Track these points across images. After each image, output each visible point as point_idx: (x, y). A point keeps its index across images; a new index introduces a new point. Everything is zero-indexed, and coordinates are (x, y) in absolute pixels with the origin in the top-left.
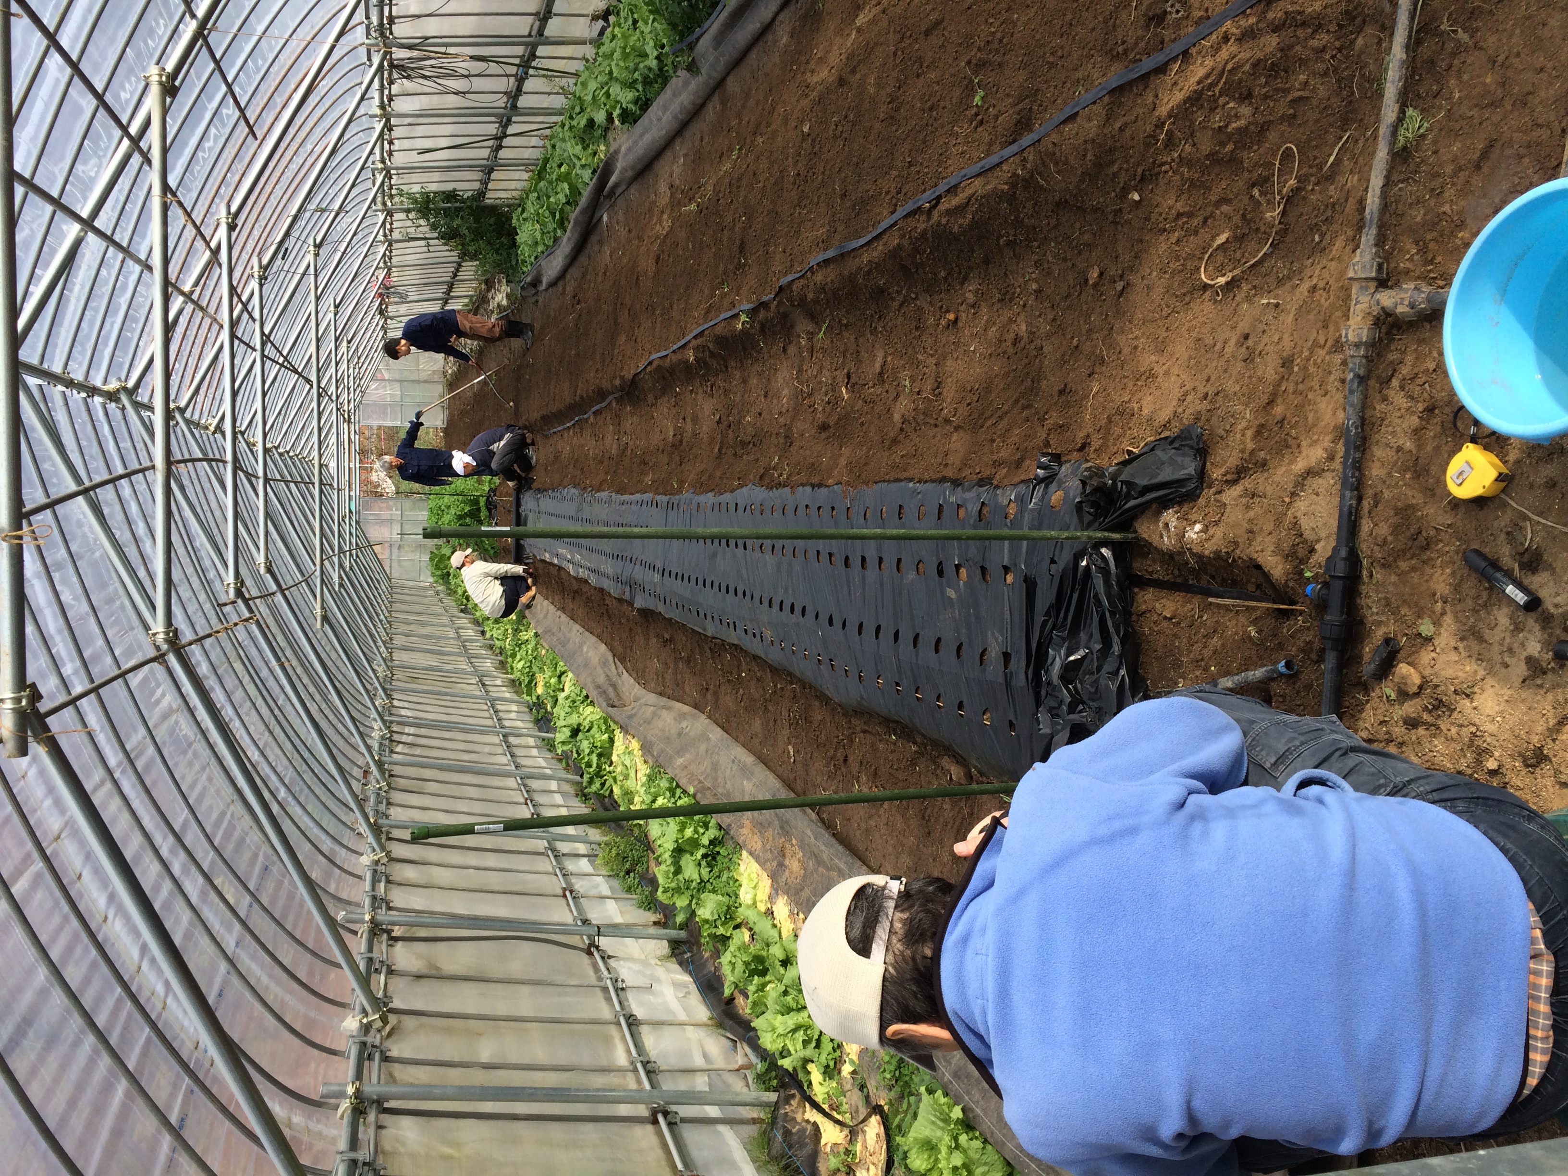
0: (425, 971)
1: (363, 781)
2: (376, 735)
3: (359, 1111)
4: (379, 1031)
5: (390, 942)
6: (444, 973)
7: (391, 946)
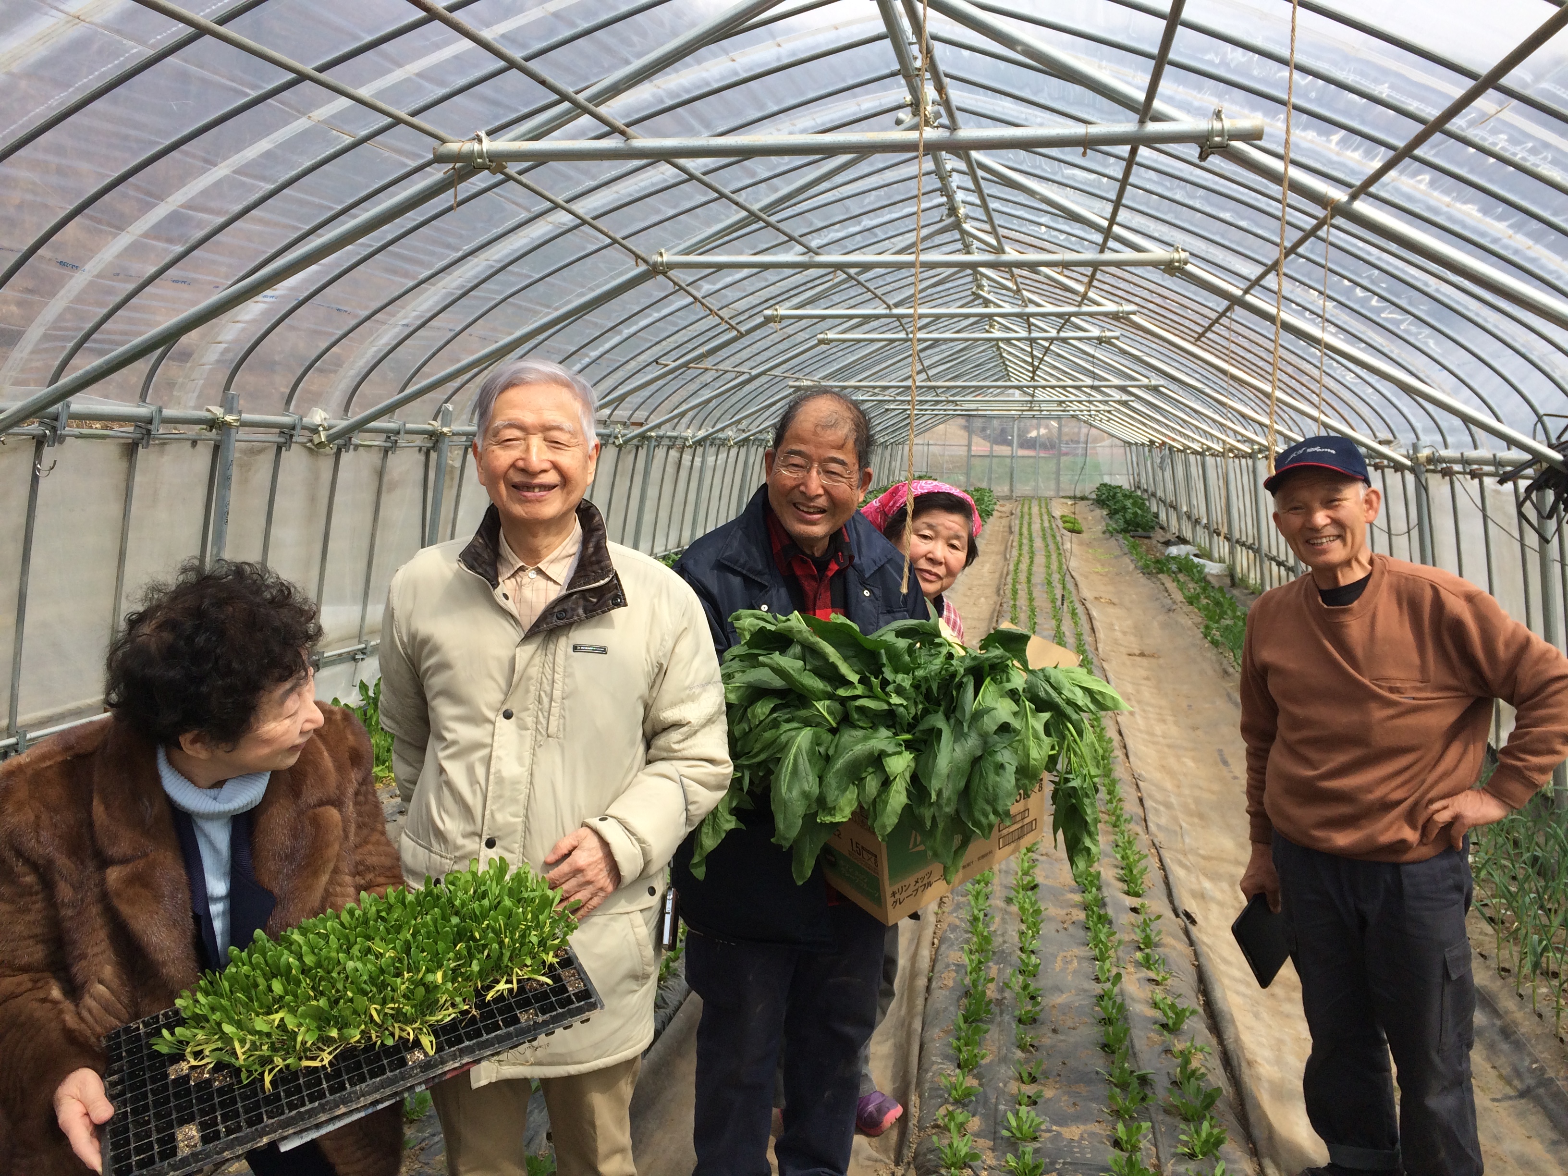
0: (386, 479)
1: (628, 423)
2: (689, 433)
3: (213, 424)
4: (311, 441)
5: (424, 449)
6: (384, 498)
7: (420, 450)
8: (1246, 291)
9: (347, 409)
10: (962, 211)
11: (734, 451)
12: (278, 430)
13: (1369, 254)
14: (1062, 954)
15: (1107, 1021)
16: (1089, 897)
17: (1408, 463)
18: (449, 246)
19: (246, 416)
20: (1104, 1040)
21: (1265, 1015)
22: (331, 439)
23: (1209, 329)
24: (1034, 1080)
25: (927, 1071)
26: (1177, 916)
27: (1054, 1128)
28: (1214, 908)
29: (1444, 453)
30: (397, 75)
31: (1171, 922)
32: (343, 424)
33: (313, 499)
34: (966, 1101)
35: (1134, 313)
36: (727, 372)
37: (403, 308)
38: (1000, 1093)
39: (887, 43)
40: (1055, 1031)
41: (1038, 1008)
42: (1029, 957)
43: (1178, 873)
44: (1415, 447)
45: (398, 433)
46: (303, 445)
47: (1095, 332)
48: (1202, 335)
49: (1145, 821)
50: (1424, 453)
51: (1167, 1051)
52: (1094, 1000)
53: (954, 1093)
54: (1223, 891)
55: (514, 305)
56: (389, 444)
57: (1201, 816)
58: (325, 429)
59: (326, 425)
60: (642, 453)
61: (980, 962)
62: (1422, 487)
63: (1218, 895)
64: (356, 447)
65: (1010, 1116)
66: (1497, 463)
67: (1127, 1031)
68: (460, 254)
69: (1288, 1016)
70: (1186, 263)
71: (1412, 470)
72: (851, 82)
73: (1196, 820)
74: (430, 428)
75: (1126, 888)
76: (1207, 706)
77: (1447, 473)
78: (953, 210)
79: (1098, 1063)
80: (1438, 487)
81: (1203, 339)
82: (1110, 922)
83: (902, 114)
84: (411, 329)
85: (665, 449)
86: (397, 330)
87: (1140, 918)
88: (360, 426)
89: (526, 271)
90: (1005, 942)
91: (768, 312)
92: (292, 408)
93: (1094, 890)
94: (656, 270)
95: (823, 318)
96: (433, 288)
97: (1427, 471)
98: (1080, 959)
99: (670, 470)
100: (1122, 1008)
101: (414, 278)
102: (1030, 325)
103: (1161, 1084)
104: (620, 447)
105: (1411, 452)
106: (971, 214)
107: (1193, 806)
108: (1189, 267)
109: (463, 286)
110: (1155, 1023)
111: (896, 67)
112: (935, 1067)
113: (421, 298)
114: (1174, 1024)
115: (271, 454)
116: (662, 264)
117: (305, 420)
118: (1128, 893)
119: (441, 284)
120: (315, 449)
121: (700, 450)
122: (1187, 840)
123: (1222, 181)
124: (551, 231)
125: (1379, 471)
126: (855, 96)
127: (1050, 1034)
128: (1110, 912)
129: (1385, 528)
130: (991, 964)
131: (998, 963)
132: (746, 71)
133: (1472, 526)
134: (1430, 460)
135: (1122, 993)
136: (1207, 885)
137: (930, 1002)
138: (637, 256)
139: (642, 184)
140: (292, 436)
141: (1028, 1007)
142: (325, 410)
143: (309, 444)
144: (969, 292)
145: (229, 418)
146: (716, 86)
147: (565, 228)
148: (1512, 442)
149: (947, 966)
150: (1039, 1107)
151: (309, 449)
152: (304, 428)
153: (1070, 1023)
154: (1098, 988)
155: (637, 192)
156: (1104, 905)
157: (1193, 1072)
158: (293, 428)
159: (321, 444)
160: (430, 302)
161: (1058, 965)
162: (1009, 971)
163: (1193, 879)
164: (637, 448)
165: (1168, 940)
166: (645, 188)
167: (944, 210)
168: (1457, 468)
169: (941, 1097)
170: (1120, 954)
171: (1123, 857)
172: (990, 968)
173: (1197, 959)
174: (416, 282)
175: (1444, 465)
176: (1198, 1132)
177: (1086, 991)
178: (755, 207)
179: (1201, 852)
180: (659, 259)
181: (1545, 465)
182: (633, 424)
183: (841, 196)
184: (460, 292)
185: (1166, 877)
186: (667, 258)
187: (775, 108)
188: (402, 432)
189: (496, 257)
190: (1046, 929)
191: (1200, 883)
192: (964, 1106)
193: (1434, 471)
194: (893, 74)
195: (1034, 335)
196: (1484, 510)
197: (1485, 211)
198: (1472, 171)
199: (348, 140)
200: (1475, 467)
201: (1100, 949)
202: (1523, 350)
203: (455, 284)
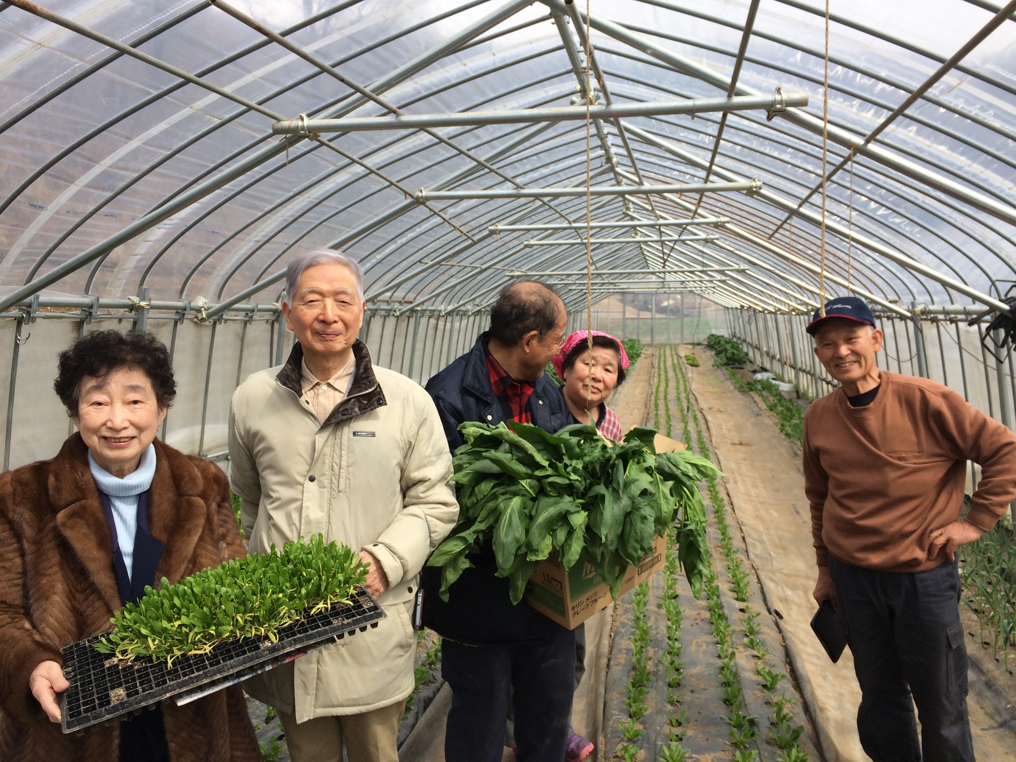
0: (246, 341)
1: (403, 302)
3: (132, 308)
4: (197, 317)
6: (245, 352)
7: (268, 322)
8: (800, 206)
9: (219, 296)
10: (615, 160)
11: (472, 319)
12: (175, 311)
13: (878, 179)
14: (695, 641)
15: (727, 684)
16: (712, 602)
17: (909, 314)
18: (283, 189)
19: (154, 302)
20: (725, 697)
21: (830, 678)
22: (209, 316)
23: (776, 231)
24: (680, 724)
25: (609, 720)
26: (770, 613)
27: (694, 756)
28: (795, 608)
29: (932, 307)
30: (248, 79)
31: (766, 618)
32: (216, 306)
33: (198, 355)
34: (635, 739)
35: (728, 222)
36: (466, 267)
37: (255, 230)
38: (658, 733)
39: (564, 51)
40: (692, 692)
41: (681, 677)
42: (674, 643)
43: (769, 586)
44: (913, 304)
45: (253, 311)
46: (191, 320)
47: (703, 236)
48: (772, 236)
49: (747, 552)
50: (919, 308)
51: (768, 703)
52: (718, 670)
53: (627, 734)
54: (799, 597)
55: (326, 226)
56: (247, 319)
57: (783, 548)
58: (205, 310)
59: (206, 307)
60: (412, 321)
61: (642, 647)
62: (919, 330)
63: (797, 600)
64: (226, 321)
65: (665, 749)
66: (967, 313)
67: (740, 690)
68: (291, 194)
69: (845, 678)
70: (760, 188)
71: (911, 319)
72: (541, 78)
73: (780, 551)
74: (273, 307)
75: (736, 596)
76: (784, 476)
77: (934, 320)
78: (609, 160)
79: (722, 712)
80: (929, 330)
81: (773, 238)
82: (727, 619)
83: (575, 98)
84: (261, 243)
85: (427, 318)
86: (251, 244)
87: (746, 615)
88: (228, 307)
89: (334, 204)
90: (658, 634)
91: (492, 228)
92: (183, 297)
93: (715, 598)
94: (419, 202)
95: (529, 230)
96: (274, 217)
97: (922, 319)
98: (708, 644)
99: (431, 332)
100: (736, 675)
101: (261, 210)
102: (661, 232)
103: (764, 724)
104: (398, 317)
105: (911, 308)
106: (621, 162)
107: (777, 541)
108: (763, 191)
109: (293, 215)
110: (758, 684)
111: (570, 67)
112: (614, 718)
113: (266, 224)
114: (771, 684)
115: (170, 327)
116: (422, 197)
117: (192, 304)
118: (737, 599)
119: (279, 214)
120: (199, 323)
121: (449, 319)
122: (775, 564)
123: (782, 135)
124: (349, 179)
125: (890, 321)
126: (544, 87)
127: (690, 694)
128: (726, 612)
129: (895, 357)
130: (649, 648)
131: (654, 647)
132: (473, 72)
133: (952, 354)
134: (923, 312)
135: (736, 665)
136: (789, 593)
137: (609, 675)
138: (406, 193)
139: (408, 147)
140: (184, 315)
141: (673, 676)
142: (205, 297)
143: (195, 320)
144: (621, 213)
145: (143, 304)
146: (454, 82)
147: (359, 176)
148: (975, 299)
149: (620, 650)
150: (684, 741)
151: (196, 323)
152: (192, 309)
153: (702, 686)
154: (720, 663)
155: (405, 151)
156: (722, 607)
157: (785, 717)
158: (185, 309)
159: (203, 320)
160: (272, 226)
161: (693, 648)
162: (661, 652)
163: (780, 589)
164: (409, 318)
165: (765, 629)
166: (409, 149)
167: (603, 160)
168: (941, 317)
169: (619, 737)
170: (734, 639)
171: (733, 576)
172: (648, 651)
173: (784, 642)
174: (263, 213)
175: (932, 316)
176: (789, 756)
177: (712, 664)
178: (482, 159)
179: (784, 571)
180: (420, 194)
181: (998, 313)
182: (406, 302)
183: (537, 152)
184: (292, 219)
185: (762, 588)
186: (424, 194)
187: (493, 95)
188: (256, 310)
189: (314, 196)
190: (685, 624)
191: (784, 592)
192: (634, 742)
193: (926, 320)
194: (568, 72)
195: (663, 238)
196: (959, 343)
197: (952, 149)
198: (943, 123)
199: (217, 122)
200: (952, 316)
201: (721, 637)
202: (980, 239)
203: (289, 214)
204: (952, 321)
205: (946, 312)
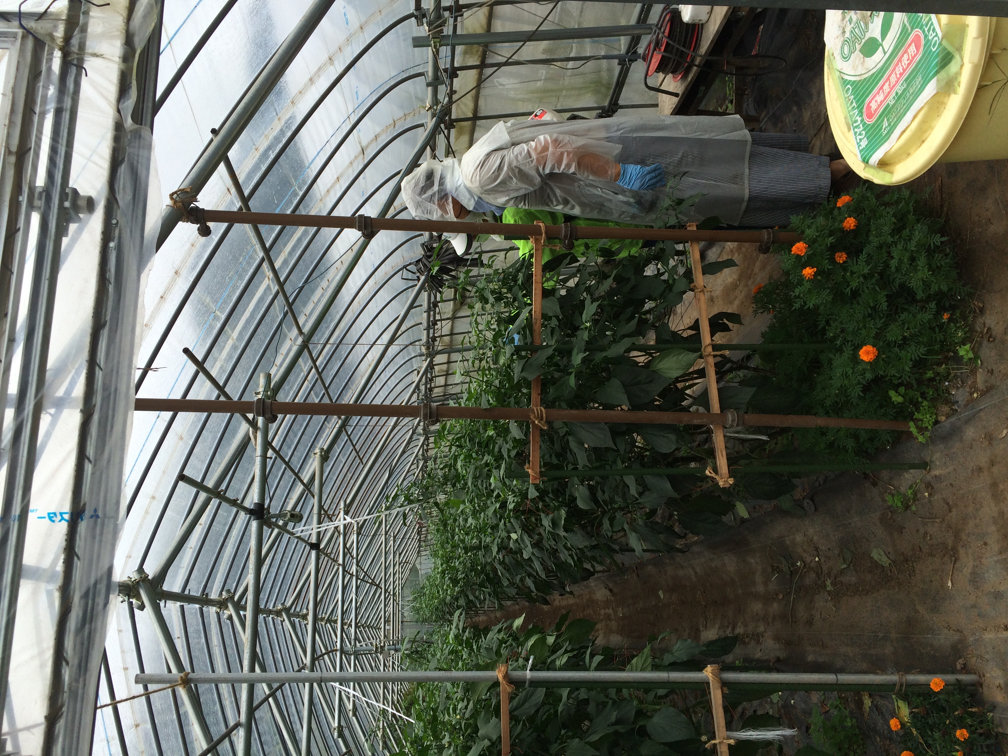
17: (428, 360)
29: (424, 341)
35: (345, 501)
39: (185, 605)
50: (424, 350)
70: (323, 449)
71: (432, 358)
77: (434, 339)
78: (278, 613)
91: (336, 734)
97: (433, 349)
105: (423, 359)
111: (198, 607)
134: (428, 348)
168: (431, 333)
175: (430, 340)
193: (433, 346)
194: (202, 611)
204: (435, 323)
205: (428, 329)
